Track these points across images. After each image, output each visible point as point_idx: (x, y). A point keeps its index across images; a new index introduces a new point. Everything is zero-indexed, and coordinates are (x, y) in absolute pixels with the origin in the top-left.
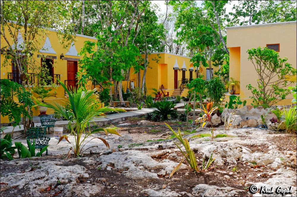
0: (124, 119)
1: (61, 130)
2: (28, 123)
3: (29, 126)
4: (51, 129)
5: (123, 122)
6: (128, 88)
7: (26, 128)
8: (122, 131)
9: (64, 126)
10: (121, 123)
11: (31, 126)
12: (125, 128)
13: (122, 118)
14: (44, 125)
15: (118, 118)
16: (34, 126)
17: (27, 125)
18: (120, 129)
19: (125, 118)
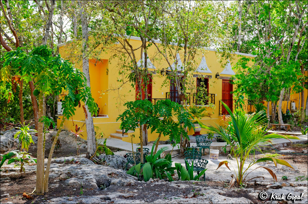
0: (285, 145)
1: (217, 152)
2: (184, 143)
3: (185, 145)
4: (206, 150)
5: (285, 148)
6: (288, 109)
7: (182, 147)
8: (284, 158)
9: (219, 148)
10: (282, 150)
11: (187, 146)
12: (289, 156)
13: (283, 144)
14: (199, 146)
15: (278, 143)
16: (189, 146)
17: (183, 145)
18: (282, 156)
19: (287, 143)
